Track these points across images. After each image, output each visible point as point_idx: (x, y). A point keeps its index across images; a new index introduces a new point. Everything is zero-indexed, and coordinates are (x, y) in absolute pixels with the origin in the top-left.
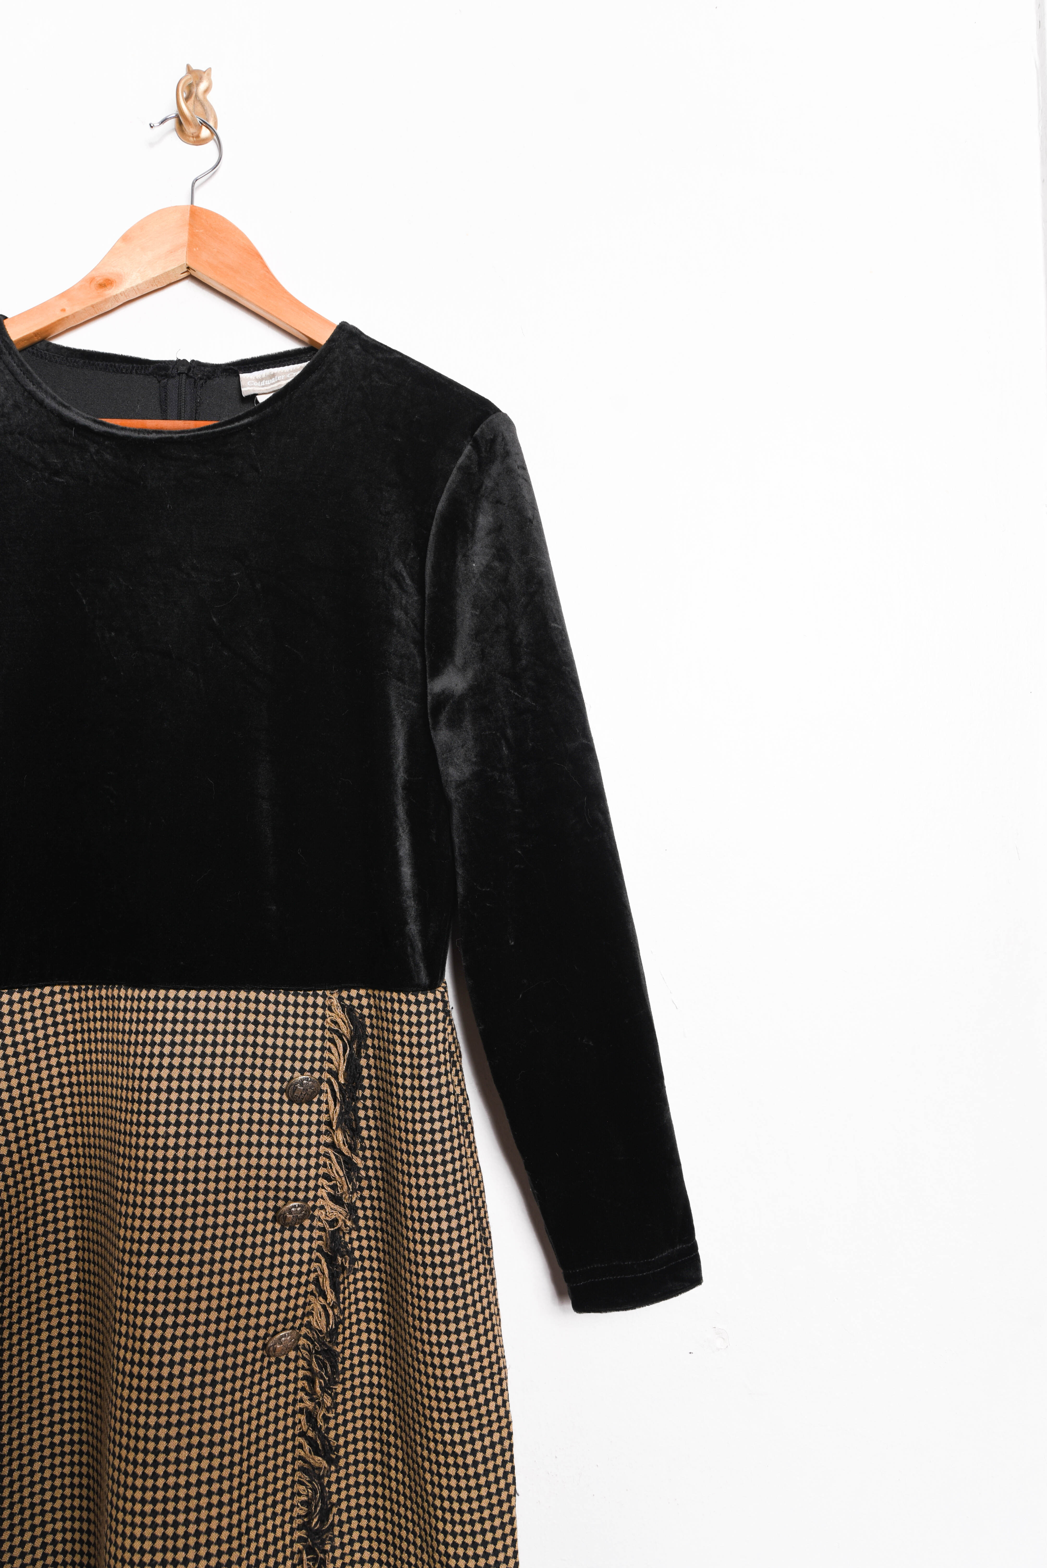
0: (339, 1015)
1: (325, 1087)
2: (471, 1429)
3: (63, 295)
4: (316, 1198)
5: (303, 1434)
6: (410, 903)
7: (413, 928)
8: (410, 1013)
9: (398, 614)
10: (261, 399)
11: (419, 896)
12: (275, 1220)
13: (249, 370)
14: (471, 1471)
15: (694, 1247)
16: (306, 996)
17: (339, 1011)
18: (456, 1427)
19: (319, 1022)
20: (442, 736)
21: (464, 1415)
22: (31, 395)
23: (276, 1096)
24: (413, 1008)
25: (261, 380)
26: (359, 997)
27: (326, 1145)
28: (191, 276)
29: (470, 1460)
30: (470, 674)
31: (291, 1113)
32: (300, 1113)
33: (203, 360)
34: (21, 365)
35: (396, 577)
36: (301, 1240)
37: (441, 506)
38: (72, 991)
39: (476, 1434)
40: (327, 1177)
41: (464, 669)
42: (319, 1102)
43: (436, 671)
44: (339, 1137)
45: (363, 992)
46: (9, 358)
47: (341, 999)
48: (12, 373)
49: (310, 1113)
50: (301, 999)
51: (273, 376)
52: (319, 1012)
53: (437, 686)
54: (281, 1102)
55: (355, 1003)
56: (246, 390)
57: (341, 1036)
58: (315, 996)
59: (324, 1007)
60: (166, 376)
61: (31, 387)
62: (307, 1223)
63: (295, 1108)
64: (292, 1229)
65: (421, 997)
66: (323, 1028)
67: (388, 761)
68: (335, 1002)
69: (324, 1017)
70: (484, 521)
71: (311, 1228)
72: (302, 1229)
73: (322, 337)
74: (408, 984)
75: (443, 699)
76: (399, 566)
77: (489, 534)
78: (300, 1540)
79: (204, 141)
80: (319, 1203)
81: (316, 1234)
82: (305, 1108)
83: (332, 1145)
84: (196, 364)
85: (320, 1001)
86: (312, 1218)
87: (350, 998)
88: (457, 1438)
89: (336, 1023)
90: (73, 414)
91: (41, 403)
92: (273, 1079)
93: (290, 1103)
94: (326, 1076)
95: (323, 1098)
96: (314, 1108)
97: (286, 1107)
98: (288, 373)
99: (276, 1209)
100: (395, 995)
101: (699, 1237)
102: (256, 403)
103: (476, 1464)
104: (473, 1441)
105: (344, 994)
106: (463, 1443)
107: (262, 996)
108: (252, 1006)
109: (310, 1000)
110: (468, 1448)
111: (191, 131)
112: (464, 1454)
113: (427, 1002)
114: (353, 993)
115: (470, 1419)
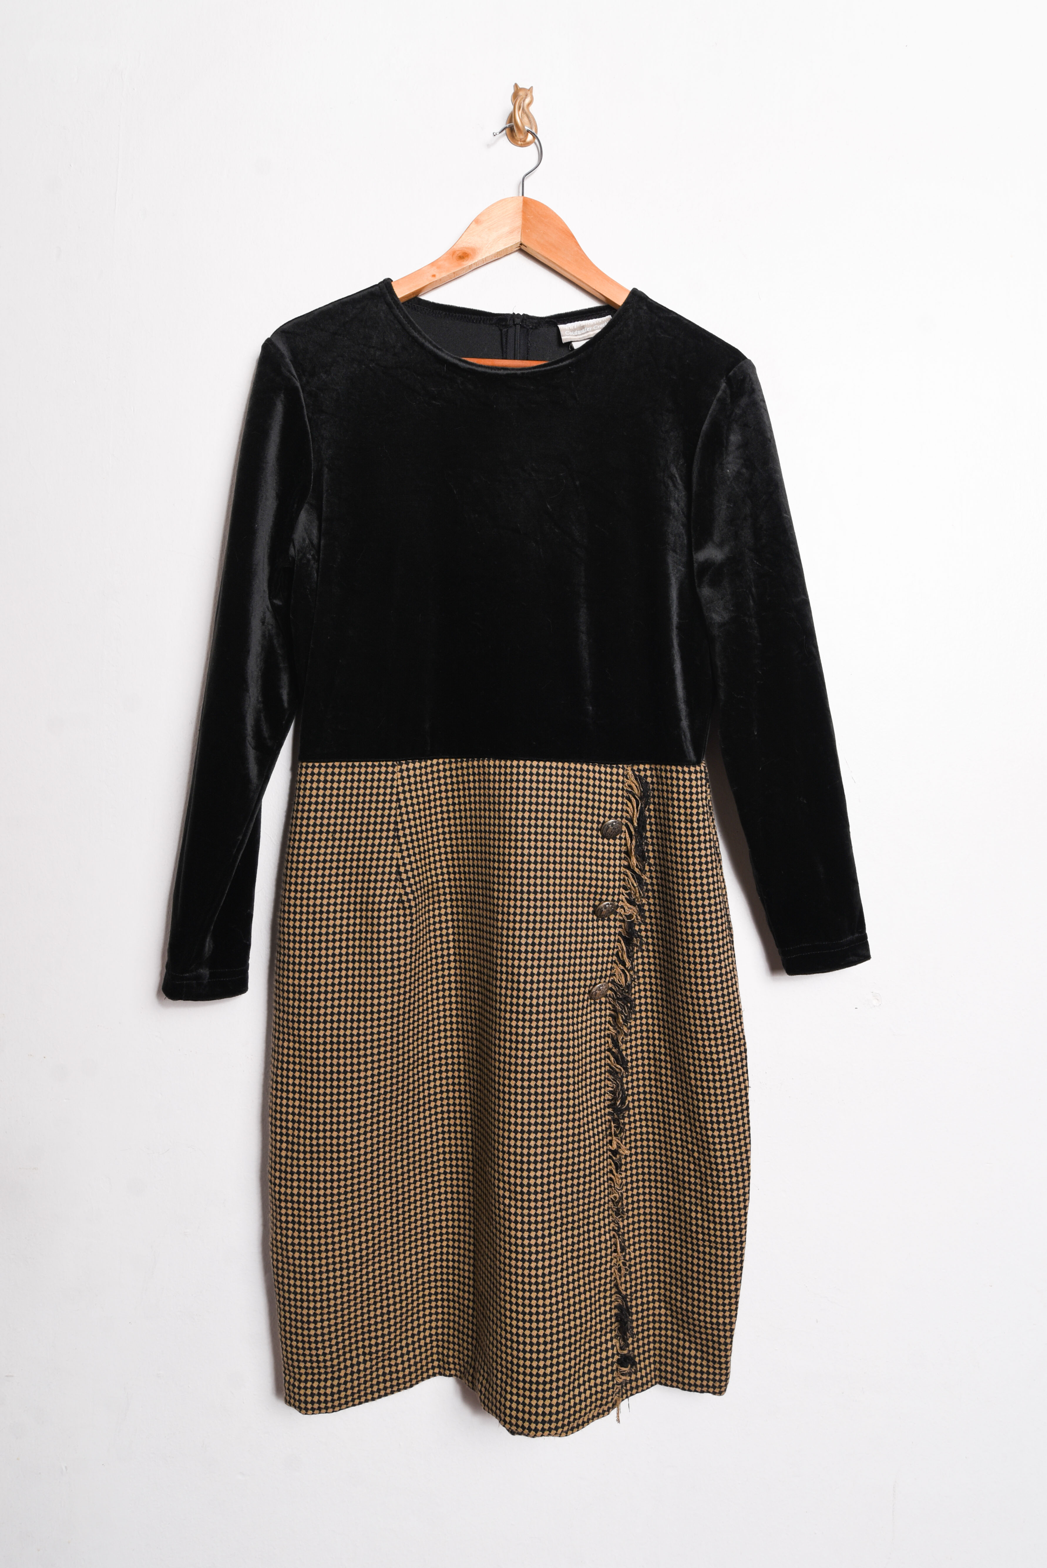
0: (632, 781)
1: (624, 828)
2: (723, 1045)
3: (432, 264)
4: (619, 900)
5: (609, 1050)
6: (682, 707)
7: (685, 723)
8: (684, 779)
9: (673, 504)
10: (576, 346)
11: (688, 703)
12: (594, 913)
13: (564, 323)
14: (723, 1070)
15: (864, 937)
16: (612, 768)
17: (633, 778)
18: (713, 1043)
19: (620, 785)
20: (706, 592)
21: (719, 1035)
22: (415, 340)
23: (595, 833)
24: (687, 776)
25: (574, 330)
26: (645, 770)
27: (625, 867)
28: (522, 250)
29: (722, 1063)
30: (727, 549)
31: (603, 844)
32: (609, 845)
33: (531, 314)
34: (404, 315)
35: (672, 477)
36: (609, 927)
37: (704, 427)
39: (726, 1048)
40: (625, 888)
41: (720, 545)
42: (621, 839)
43: (700, 547)
44: (634, 861)
45: (647, 766)
46: (397, 311)
47: (633, 770)
48: (400, 323)
49: (615, 845)
50: (609, 770)
51: (583, 327)
52: (621, 778)
53: (701, 556)
54: (597, 837)
55: (642, 774)
56: (565, 338)
57: (634, 795)
58: (618, 768)
59: (623, 775)
60: (506, 326)
61: (416, 334)
62: (612, 917)
63: (606, 841)
64: (603, 920)
65: (692, 769)
66: (623, 789)
67: (668, 609)
68: (630, 772)
69: (623, 782)
70: (735, 438)
71: (615, 920)
72: (609, 920)
73: (620, 300)
74: (682, 760)
75: (707, 565)
76: (674, 470)
77: (738, 449)
78: (609, 1114)
79: (528, 143)
80: (621, 904)
81: (618, 924)
82: (612, 841)
83: (628, 867)
84: (526, 317)
85: (621, 771)
86: (616, 914)
87: (639, 770)
88: (714, 1049)
89: (630, 786)
90: (444, 355)
91: (422, 346)
92: (592, 822)
93: (603, 838)
94: (624, 821)
95: (623, 836)
96: (618, 842)
97: (600, 841)
98: (596, 326)
99: (594, 906)
100: (674, 768)
102: (572, 348)
103: (719, 1067)
104: (718, 1053)
105: (635, 768)
106: (711, 1053)
107: (585, 767)
108: (579, 773)
109: (615, 771)
110: (715, 1057)
111: (519, 136)
112: (712, 1060)
113: (690, 773)
114: (641, 767)
115: (716, 1039)
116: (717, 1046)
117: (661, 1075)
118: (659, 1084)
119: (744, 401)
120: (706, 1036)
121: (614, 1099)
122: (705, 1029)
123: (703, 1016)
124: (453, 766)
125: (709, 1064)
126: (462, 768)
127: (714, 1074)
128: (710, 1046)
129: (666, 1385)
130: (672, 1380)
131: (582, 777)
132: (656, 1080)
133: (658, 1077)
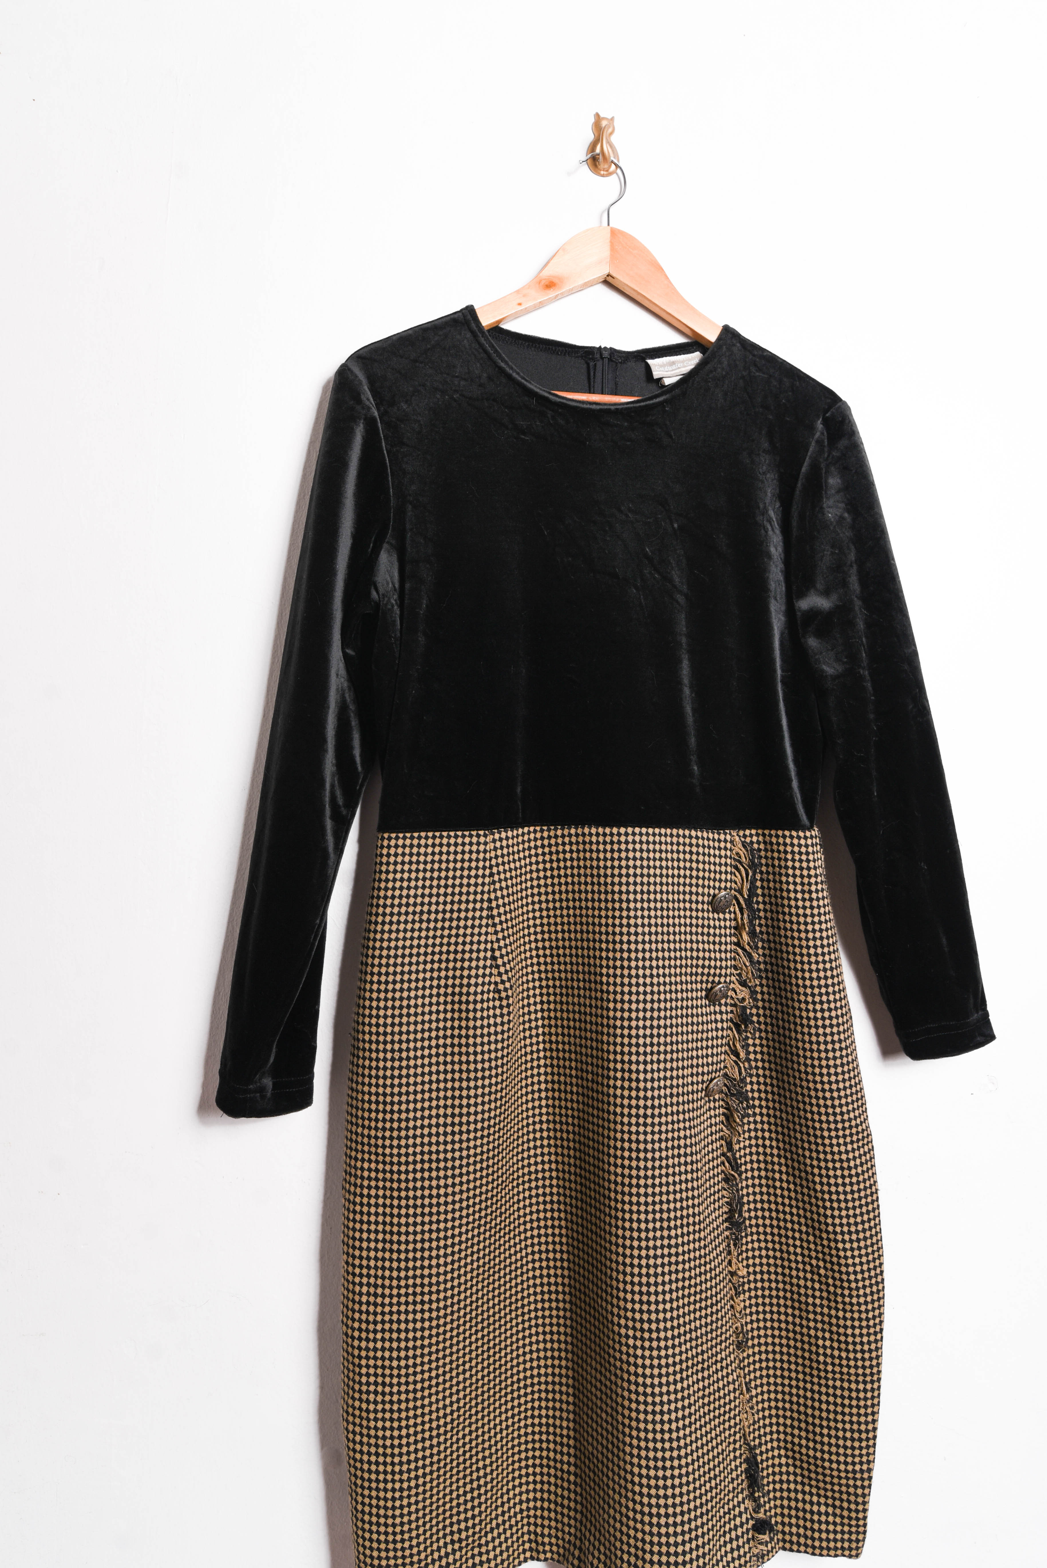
0: (739, 848)
1: (734, 901)
2: (852, 1142)
3: (518, 292)
4: (731, 982)
5: (723, 1154)
6: (791, 766)
7: (795, 784)
8: (800, 846)
9: (772, 550)
10: (667, 382)
11: (796, 761)
12: (707, 997)
13: (652, 358)
14: (852, 1172)
15: (986, 1015)
16: (719, 834)
17: (740, 845)
18: (841, 1141)
19: (729, 853)
20: (812, 642)
21: (847, 1132)
22: (501, 370)
23: (706, 907)
24: (803, 842)
25: (663, 366)
26: (751, 836)
27: (734, 944)
28: (608, 282)
29: (852, 1164)
30: (834, 597)
31: (714, 919)
32: (720, 920)
33: (617, 347)
34: (492, 346)
35: (770, 521)
36: (722, 1013)
37: (804, 469)
38: (542, 831)
40: (735, 968)
41: (826, 593)
42: (731, 913)
43: (802, 595)
44: (746, 937)
45: (754, 832)
46: (482, 340)
47: (739, 836)
48: (485, 351)
49: (726, 920)
50: (717, 836)
51: (673, 363)
52: (728, 845)
53: (804, 604)
54: (708, 911)
55: (749, 840)
56: (656, 374)
57: (741, 864)
58: (725, 834)
59: (730, 842)
60: (593, 359)
61: (503, 365)
62: (724, 1001)
63: (717, 916)
64: (715, 1005)
65: (801, 834)
66: (731, 858)
67: (772, 661)
68: (737, 839)
69: (731, 850)
70: (834, 481)
71: (727, 1005)
72: (721, 1005)
73: (712, 336)
74: (796, 825)
75: (813, 614)
76: (771, 513)
77: (838, 492)
78: (727, 1229)
79: (611, 174)
80: (732, 986)
81: (729, 1009)
82: (722, 916)
83: (738, 944)
84: (612, 351)
85: (728, 837)
86: (728, 997)
87: (745, 836)
88: (843, 1149)
89: (738, 854)
90: (533, 386)
91: (509, 377)
92: (703, 894)
93: (714, 912)
94: (734, 893)
95: (733, 909)
96: (728, 916)
97: (711, 915)
98: (690, 361)
99: (707, 990)
100: (787, 833)
101: (989, 1008)
102: (664, 386)
103: (849, 1168)
104: (847, 1152)
105: (741, 833)
106: (840, 1153)
107: (693, 833)
108: (687, 841)
109: (722, 837)
110: (844, 1157)
111: (603, 165)
112: (841, 1161)
113: (806, 838)
114: (747, 832)
115: (845, 1136)
116: (845, 1144)
117: (774, 1180)
118: (772, 1191)
119: (843, 443)
120: (833, 1134)
121: (731, 1212)
122: (832, 1126)
123: (830, 1111)
124: (546, 834)
125: (838, 1165)
126: (556, 837)
127: (843, 1177)
128: (839, 1145)
129: (791, 1550)
130: (799, 1544)
131: (691, 845)
132: (768, 1186)
133: (770, 1182)
